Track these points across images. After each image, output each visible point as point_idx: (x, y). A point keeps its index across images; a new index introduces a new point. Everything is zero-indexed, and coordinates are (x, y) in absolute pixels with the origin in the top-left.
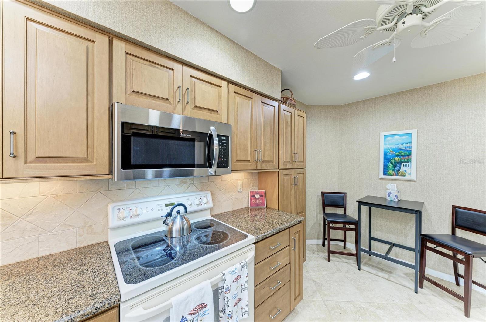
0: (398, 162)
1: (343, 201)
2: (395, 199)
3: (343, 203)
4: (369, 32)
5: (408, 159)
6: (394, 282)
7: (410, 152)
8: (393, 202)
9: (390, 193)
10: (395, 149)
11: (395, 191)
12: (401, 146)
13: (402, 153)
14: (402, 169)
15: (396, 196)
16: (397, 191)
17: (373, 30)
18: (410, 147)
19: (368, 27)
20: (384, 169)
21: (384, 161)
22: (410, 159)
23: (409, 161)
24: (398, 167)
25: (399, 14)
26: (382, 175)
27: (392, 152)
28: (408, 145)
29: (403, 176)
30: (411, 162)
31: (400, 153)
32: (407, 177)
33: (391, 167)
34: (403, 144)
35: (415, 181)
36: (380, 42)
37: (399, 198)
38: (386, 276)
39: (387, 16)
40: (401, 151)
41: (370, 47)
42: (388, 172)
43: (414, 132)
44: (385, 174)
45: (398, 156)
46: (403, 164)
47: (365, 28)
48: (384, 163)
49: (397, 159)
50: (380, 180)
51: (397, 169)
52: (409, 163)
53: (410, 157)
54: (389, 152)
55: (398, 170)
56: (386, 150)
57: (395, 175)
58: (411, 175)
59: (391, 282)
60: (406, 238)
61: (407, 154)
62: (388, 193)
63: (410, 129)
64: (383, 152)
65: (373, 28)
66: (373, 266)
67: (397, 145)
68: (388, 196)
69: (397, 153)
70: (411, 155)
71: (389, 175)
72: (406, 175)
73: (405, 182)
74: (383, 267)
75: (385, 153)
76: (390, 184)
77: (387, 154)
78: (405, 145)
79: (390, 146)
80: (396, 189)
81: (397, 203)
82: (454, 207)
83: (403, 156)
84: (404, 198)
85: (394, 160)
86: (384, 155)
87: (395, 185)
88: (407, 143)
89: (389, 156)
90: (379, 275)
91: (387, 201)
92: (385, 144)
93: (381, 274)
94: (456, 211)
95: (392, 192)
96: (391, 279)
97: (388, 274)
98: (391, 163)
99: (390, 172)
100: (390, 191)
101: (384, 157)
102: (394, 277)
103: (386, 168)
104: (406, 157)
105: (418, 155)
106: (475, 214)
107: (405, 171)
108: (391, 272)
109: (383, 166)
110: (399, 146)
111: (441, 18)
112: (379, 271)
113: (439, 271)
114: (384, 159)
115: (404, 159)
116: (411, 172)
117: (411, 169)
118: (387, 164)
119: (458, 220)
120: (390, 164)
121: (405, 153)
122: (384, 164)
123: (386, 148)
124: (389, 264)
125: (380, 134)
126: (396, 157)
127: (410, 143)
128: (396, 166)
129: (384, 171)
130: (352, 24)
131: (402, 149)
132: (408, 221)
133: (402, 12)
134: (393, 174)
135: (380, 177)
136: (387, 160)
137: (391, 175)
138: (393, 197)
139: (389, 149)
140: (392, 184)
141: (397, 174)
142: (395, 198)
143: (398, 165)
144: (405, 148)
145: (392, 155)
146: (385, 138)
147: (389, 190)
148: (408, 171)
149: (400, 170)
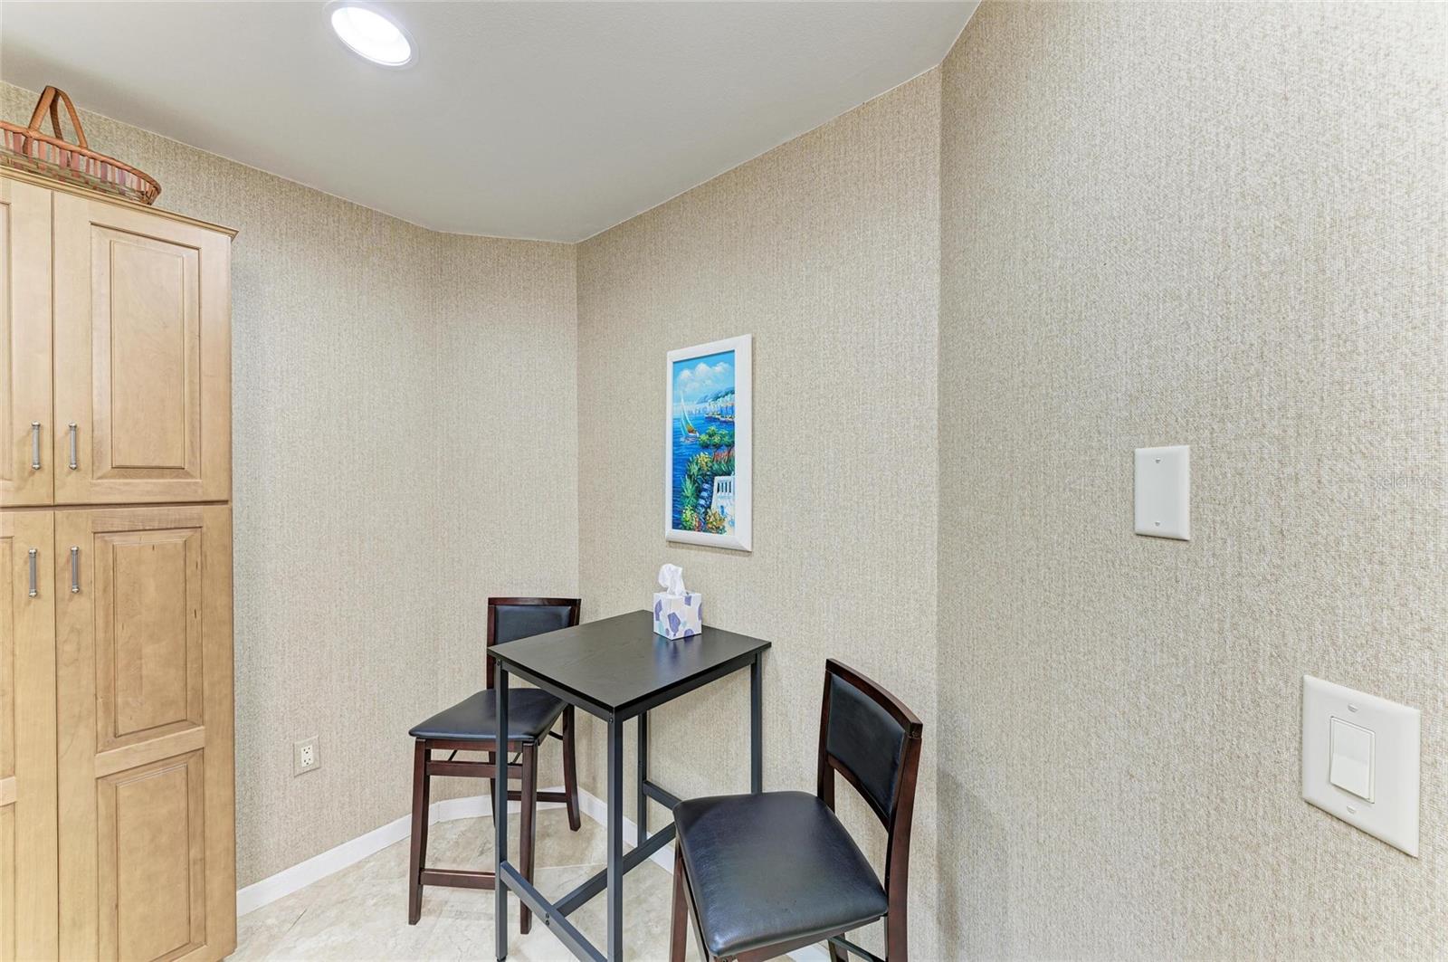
0: (706, 475)
2: (667, 631)
5: (729, 462)
9: (659, 606)
12: (711, 408)
13: (714, 434)
14: (716, 502)
15: (672, 618)
18: (732, 410)
23: (730, 467)
26: (669, 528)
27: (692, 432)
28: (727, 401)
29: (718, 529)
30: (734, 474)
31: (710, 435)
32: (728, 536)
33: (689, 493)
34: (717, 398)
35: (747, 553)
40: (713, 428)
42: (684, 516)
43: (739, 346)
44: (677, 524)
45: (705, 447)
46: (719, 478)
49: (704, 457)
50: (666, 546)
52: (731, 478)
53: (731, 453)
57: (700, 529)
58: (736, 527)
61: (726, 439)
62: (656, 607)
63: (730, 335)
64: (672, 433)
67: (702, 402)
68: (657, 619)
69: (703, 437)
70: (734, 443)
71: (686, 528)
72: (724, 527)
73: (723, 555)
78: (720, 403)
79: (687, 408)
82: (830, 667)
83: (716, 446)
85: (697, 464)
88: (726, 394)
92: (676, 399)
94: (834, 684)
98: (691, 477)
99: (688, 514)
101: (673, 451)
104: (724, 455)
107: (723, 512)
110: (707, 405)
114: (674, 460)
115: (720, 462)
116: (736, 516)
117: (735, 502)
120: (688, 482)
121: (721, 436)
123: (678, 415)
125: (664, 355)
126: (702, 454)
127: (731, 393)
128: (700, 492)
131: (715, 420)
134: (694, 523)
135: (666, 537)
137: (690, 529)
138: (664, 624)
139: (684, 418)
141: (704, 526)
142: (669, 625)
143: (706, 486)
144: (721, 413)
146: (675, 374)
148: (729, 509)
149: (710, 507)
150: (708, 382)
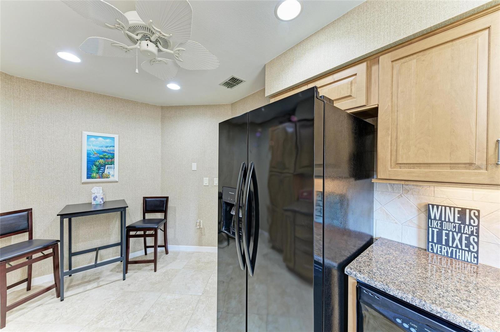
0: (102, 165)
1: (26, 222)
2: (101, 202)
3: (27, 224)
4: (118, 27)
5: (112, 162)
6: (104, 285)
7: (113, 155)
8: (99, 205)
9: (96, 197)
10: (99, 151)
11: (101, 194)
12: (105, 149)
13: (106, 155)
14: (106, 171)
15: (102, 199)
16: (102, 193)
17: (122, 29)
18: (114, 151)
19: (120, 22)
20: (87, 172)
21: (87, 163)
22: (113, 162)
23: (112, 163)
24: (102, 169)
25: (144, 34)
26: (85, 179)
27: (96, 154)
28: (112, 148)
29: (107, 178)
30: (114, 165)
31: (104, 155)
32: (111, 179)
33: (95, 169)
34: (107, 147)
35: (117, 182)
36: (122, 44)
37: (104, 200)
38: (95, 285)
39: (136, 27)
41: (111, 41)
42: (92, 175)
43: (116, 137)
44: (88, 177)
45: (102, 158)
46: (107, 166)
47: (117, 20)
48: (87, 165)
49: (101, 161)
50: (83, 184)
51: (101, 171)
52: (113, 166)
53: (113, 160)
54: (92, 153)
55: (102, 173)
56: (89, 152)
57: (100, 178)
58: (114, 177)
59: (102, 287)
60: (110, 237)
61: (111, 157)
62: (94, 197)
63: (112, 134)
64: (86, 154)
65: (123, 27)
66: (78, 285)
67: (101, 147)
68: (94, 201)
69: (101, 156)
70: (114, 158)
71: (93, 178)
72: (109, 177)
73: (108, 184)
74: (89, 278)
75: (88, 155)
76: (96, 187)
77: (91, 156)
78: (108, 148)
79: (93, 148)
80: (101, 192)
81: (103, 205)
82: (144, 198)
83: (107, 158)
84: (108, 199)
85: (98, 162)
86: (87, 157)
87: (100, 188)
88: (111, 147)
89: (93, 158)
90: (88, 289)
91: (93, 206)
92: (88, 145)
93: (89, 287)
94: (146, 201)
95: (98, 195)
96: (101, 283)
97: (97, 282)
98: (95, 165)
99: (94, 175)
100: (96, 194)
101: (87, 159)
102: (103, 280)
103: (89, 170)
104: (110, 160)
105: (120, 158)
106: (155, 200)
107: (109, 173)
108: (98, 278)
109: (86, 168)
110: (103, 148)
111: (164, 59)
112: (87, 285)
113: (135, 252)
115: (108, 162)
116: (114, 174)
117: (114, 171)
118: (91, 167)
119: (147, 207)
120: (94, 167)
121: (109, 156)
122: (87, 167)
123: (89, 149)
124: (94, 271)
125: (82, 132)
126: (100, 160)
127: (113, 147)
128: (100, 169)
129: (87, 175)
130: (109, 5)
131: (106, 152)
132: (112, 220)
133: (147, 34)
134: (97, 177)
135: (82, 182)
136: (91, 162)
137: (95, 178)
138: (99, 201)
139: (93, 150)
140: (97, 188)
141: (101, 177)
142: (101, 200)
143: (102, 168)
144: (109, 151)
145: (96, 157)
146: (88, 139)
147: (94, 194)
148: (111, 173)
149: (104, 172)
150: (103, 143)
